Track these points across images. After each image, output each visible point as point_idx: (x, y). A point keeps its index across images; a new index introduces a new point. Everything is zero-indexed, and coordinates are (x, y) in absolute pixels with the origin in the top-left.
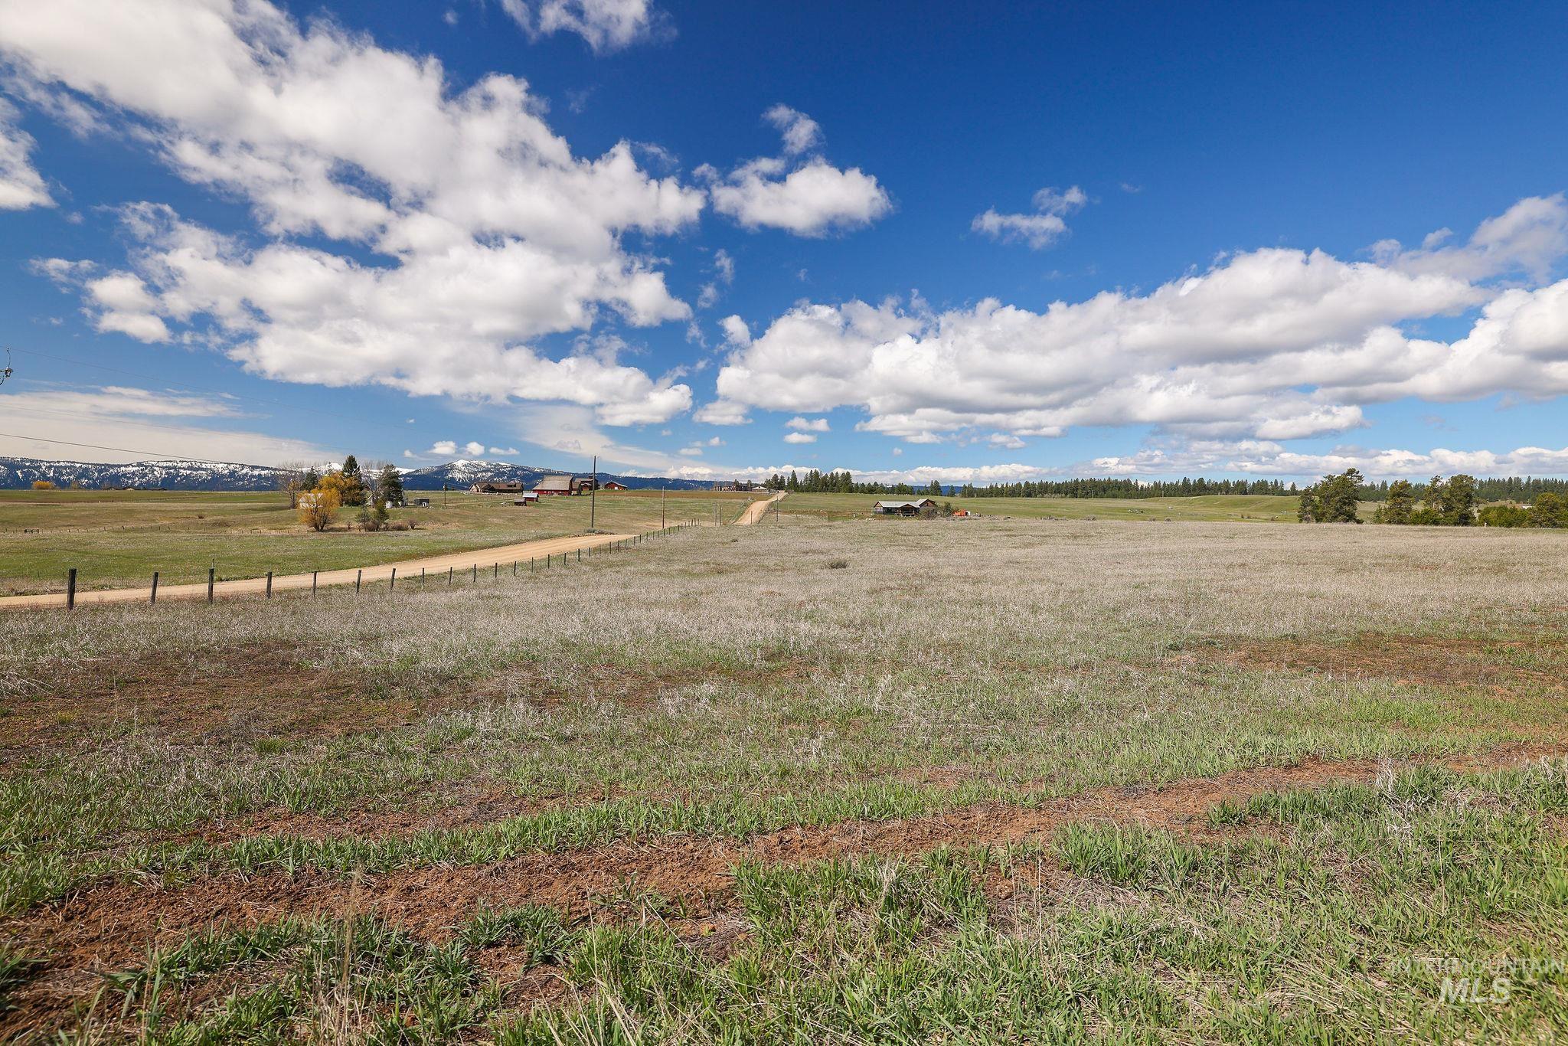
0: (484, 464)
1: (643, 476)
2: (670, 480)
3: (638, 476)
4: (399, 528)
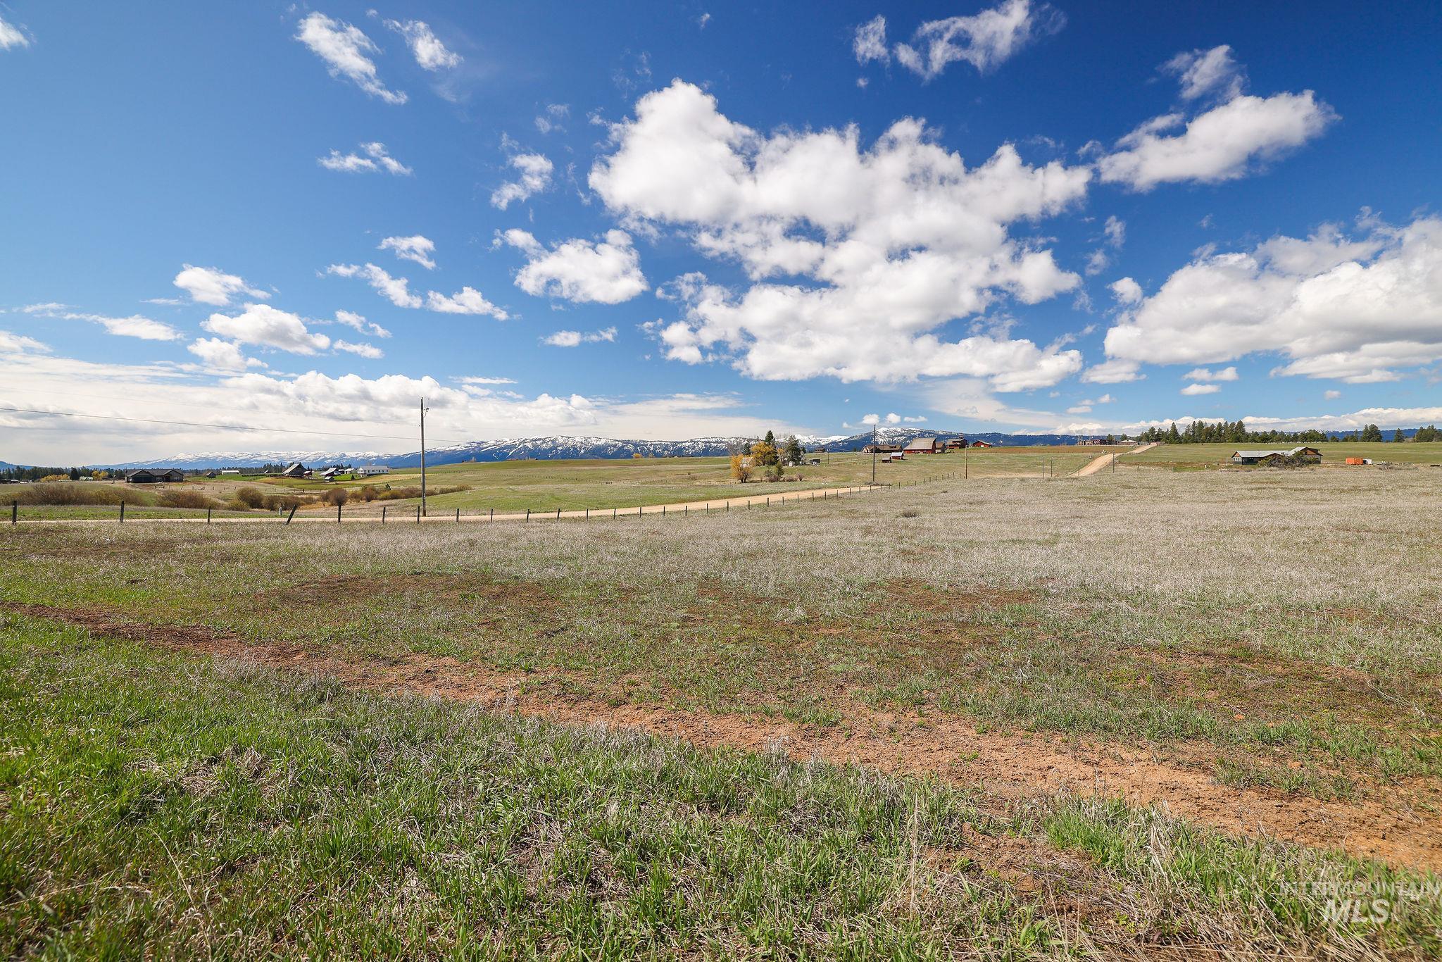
0: (899, 430)
1: (1033, 434)
2: (1058, 436)
3: (1028, 434)
4: (791, 480)
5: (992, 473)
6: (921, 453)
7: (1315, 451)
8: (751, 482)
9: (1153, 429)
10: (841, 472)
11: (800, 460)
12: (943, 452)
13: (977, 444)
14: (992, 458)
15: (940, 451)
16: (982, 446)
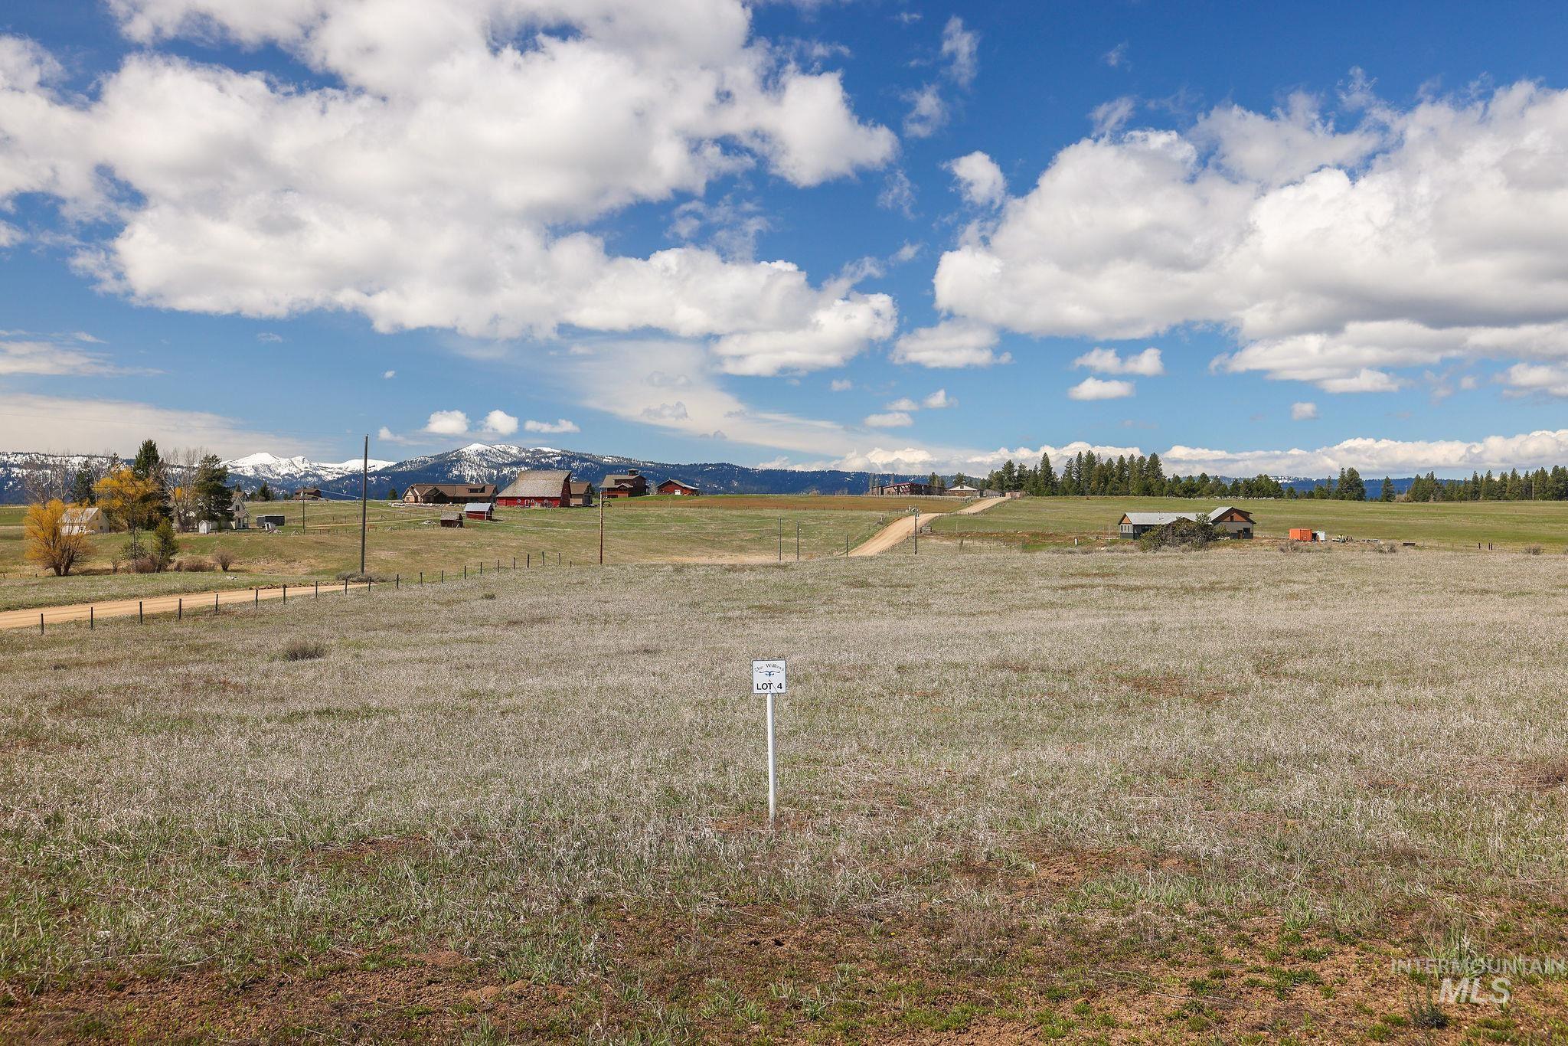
0: (514, 451)
1: (798, 468)
2: (848, 474)
3: (790, 468)
4: (197, 568)
5: (682, 553)
6: (537, 506)
7: (1245, 515)
8: (86, 573)
9: (1009, 466)
10: (335, 548)
11: (230, 517)
12: (588, 503)
13: (666, 487)
14: (687, 519)
15: (580, 501)
16: (678, 493)
